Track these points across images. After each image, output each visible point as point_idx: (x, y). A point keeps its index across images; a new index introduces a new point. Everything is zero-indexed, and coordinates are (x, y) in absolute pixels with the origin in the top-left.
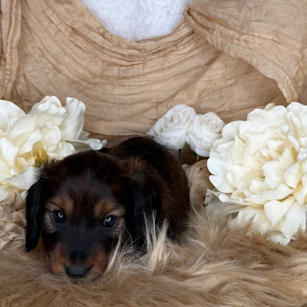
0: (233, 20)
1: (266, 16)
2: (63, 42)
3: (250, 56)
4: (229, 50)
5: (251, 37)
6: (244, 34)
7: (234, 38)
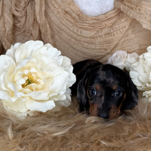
2: (61, 18)
3: (140, 17)
4: (130, 13)
5: (142, 8)
6: (139, 6)
7: (134, 8)
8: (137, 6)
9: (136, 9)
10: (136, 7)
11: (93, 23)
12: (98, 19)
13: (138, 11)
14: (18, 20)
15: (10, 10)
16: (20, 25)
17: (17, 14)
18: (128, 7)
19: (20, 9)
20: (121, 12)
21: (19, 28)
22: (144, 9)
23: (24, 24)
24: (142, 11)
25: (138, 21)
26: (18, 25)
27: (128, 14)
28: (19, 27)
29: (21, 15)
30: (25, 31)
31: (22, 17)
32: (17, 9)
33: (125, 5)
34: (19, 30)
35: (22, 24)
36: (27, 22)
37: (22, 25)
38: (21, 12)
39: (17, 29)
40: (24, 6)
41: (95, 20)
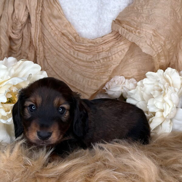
0: (133, 22)
1: (151, 22)
3: (139, 41)
4: (129, 37)
5: (142, 31)
6: (138, 29)
7: (133, 31)
8: (137, 29)
9: (135, 32)
10: (135, 30)
11: (90, 46)
12: (95, 42)
13: (137, 34)
14: (14, 43)
15: (7, 32)
16: (17, 48)
17: (13, 36)
18: (127, 29)
19: (17, 32)
20: (120, 35)
21: (15, 51)
22: (144, 32)
23: (20, 47)
24: (142, 34)
25: (138, 45)
26: (14, 48)
27: (127, 38)
28: (15, 49)
29: (17, 37)
30: (21, 54)
31: (18, 40)
32: (14, 31)
33: (123, 27)
34: (15, 52)
35: (18, 46)
36: (23, 45)
37: (19, 48)
38: (18, 35)
39: (13, 52)
40: (21, 28)
41: (91, 43)
